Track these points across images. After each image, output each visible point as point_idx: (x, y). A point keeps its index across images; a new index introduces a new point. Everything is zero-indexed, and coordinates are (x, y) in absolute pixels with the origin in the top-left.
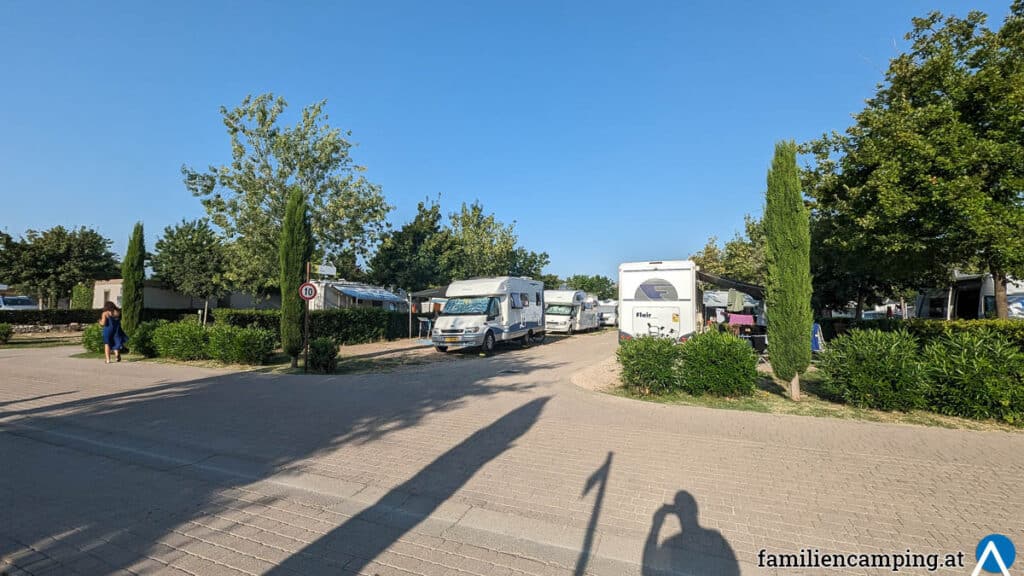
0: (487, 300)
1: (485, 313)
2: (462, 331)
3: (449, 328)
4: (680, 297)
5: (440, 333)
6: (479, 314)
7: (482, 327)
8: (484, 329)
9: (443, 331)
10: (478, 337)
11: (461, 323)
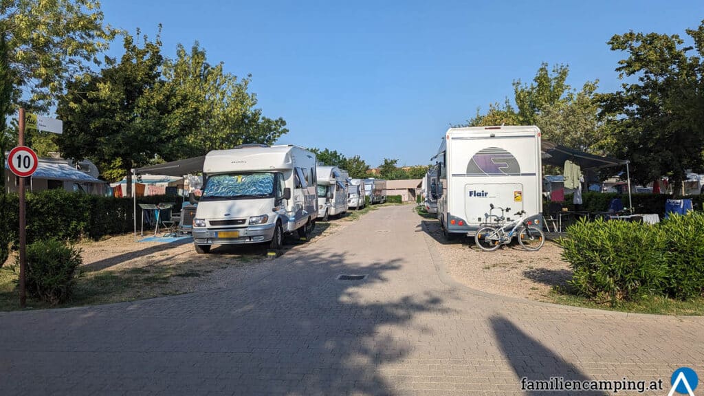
0: (270, 176)
1: (271, 196)
2: (244, 221)
3: (221, 216)
4: (522, 171)
5: (208, 226)
6: (262, 196)
7: (271, 214)
8: (273, 218)
9: (212, 223)
10: (266, 229)
11: (240, 211)
